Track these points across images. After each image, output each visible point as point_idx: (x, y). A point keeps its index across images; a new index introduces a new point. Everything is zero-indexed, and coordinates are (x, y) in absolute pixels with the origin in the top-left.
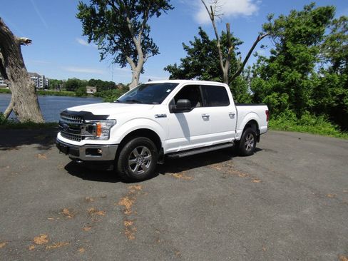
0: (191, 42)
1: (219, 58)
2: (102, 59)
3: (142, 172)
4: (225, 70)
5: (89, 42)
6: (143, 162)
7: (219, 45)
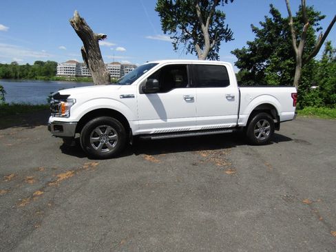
0: (261, 23)
1: (291, 38)
2: (176, 49)
3: (108, 150)
4: (298, 51)
5: (165, 33)
6: (106, 140)
7: (291, 23)
